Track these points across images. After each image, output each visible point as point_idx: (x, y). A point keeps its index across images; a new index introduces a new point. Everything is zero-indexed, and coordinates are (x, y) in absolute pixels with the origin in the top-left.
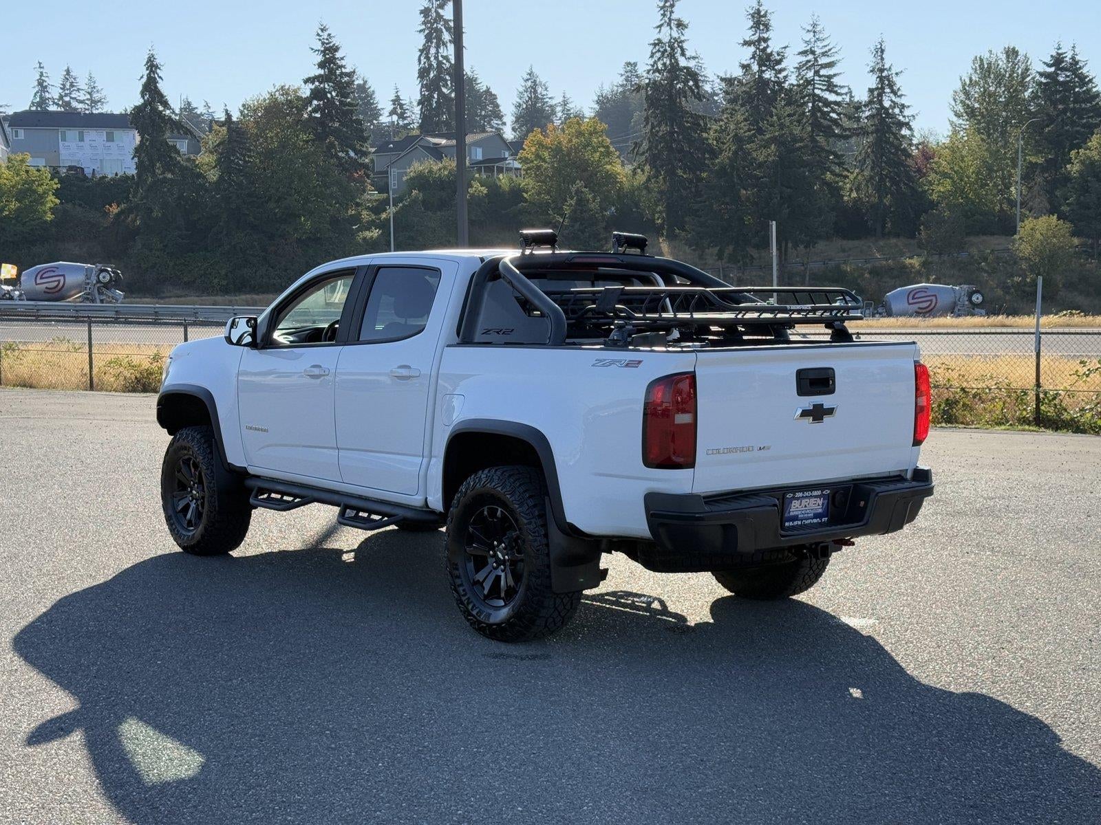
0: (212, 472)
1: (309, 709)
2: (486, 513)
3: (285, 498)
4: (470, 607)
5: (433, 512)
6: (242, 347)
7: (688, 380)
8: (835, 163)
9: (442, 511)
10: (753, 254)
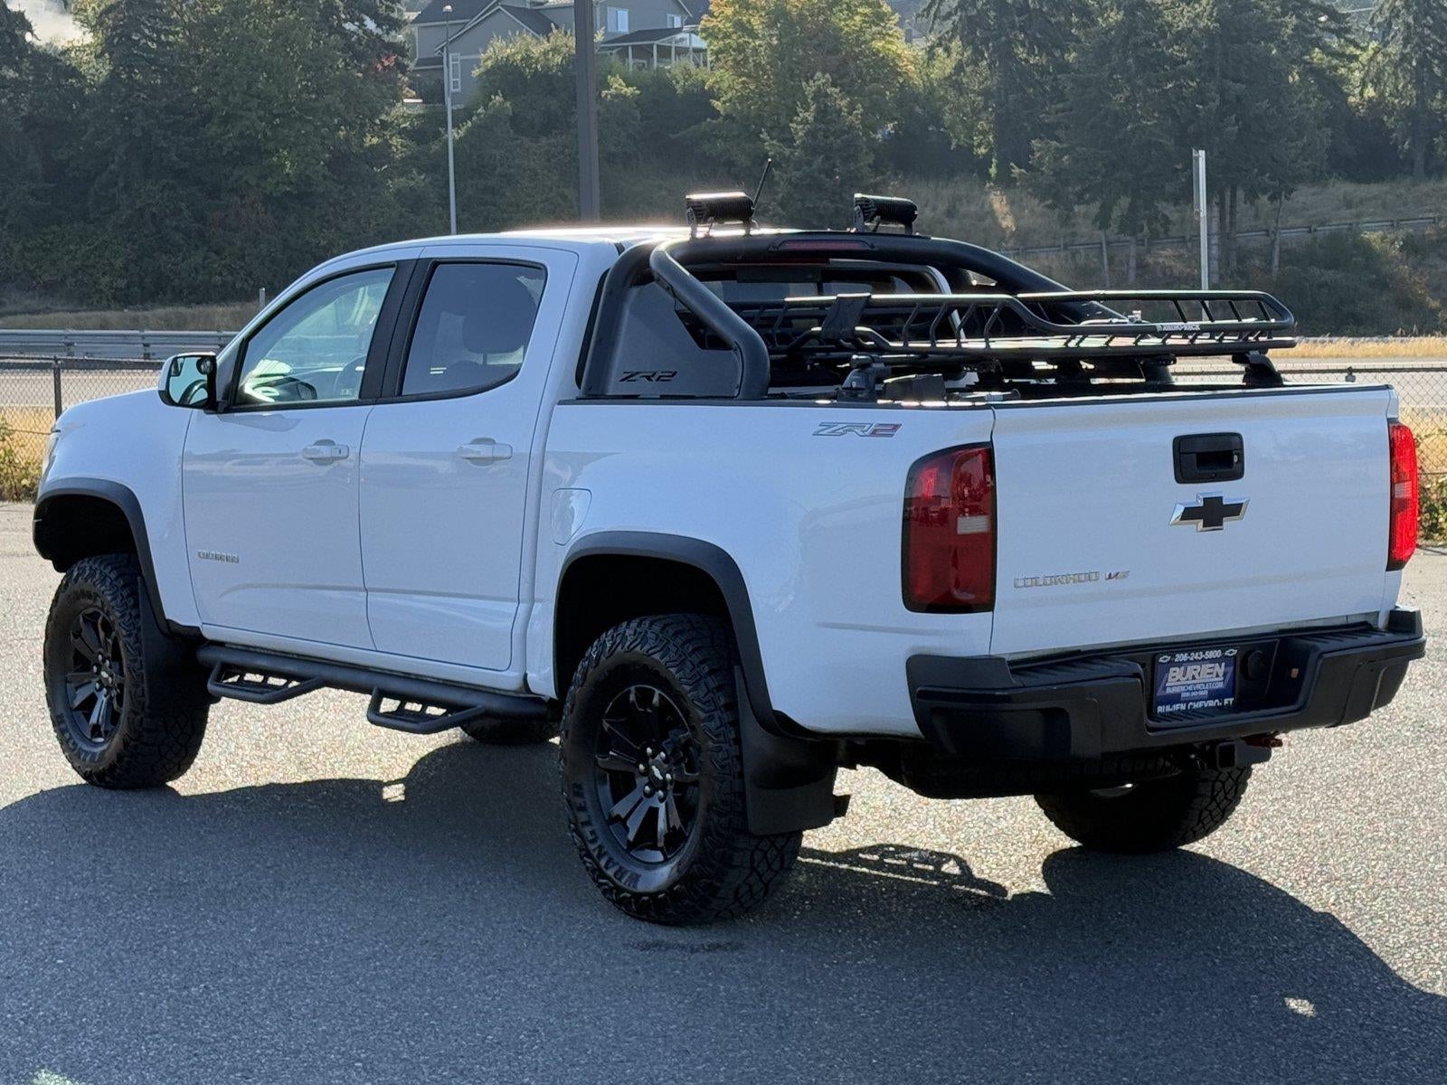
0: (137, 640)
1: (324, 1031)
2: (632, 697)
3: (272, 681)
4: (603, 863)
5: (537, 700)
6: (189, 410)
7: (980, 456)
8: (1332, 31)
9: (554, 696)
10: (1167, 213)
